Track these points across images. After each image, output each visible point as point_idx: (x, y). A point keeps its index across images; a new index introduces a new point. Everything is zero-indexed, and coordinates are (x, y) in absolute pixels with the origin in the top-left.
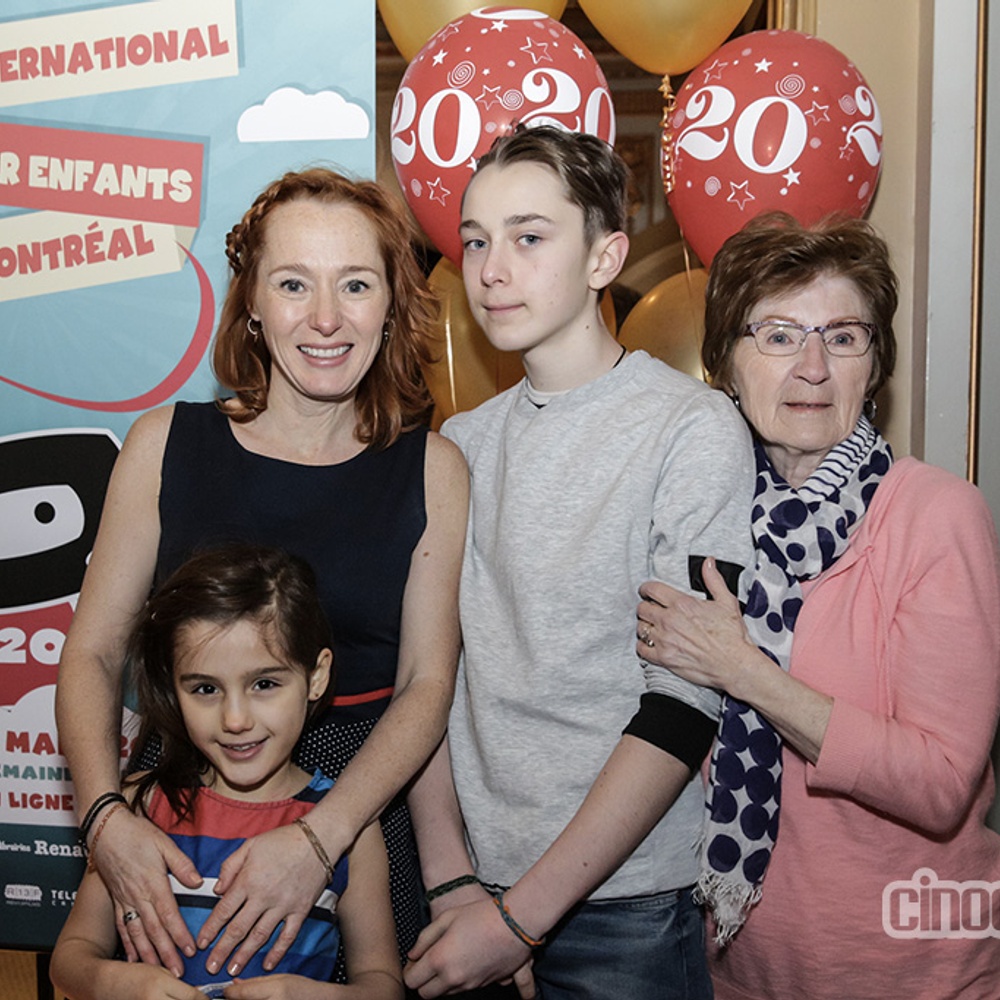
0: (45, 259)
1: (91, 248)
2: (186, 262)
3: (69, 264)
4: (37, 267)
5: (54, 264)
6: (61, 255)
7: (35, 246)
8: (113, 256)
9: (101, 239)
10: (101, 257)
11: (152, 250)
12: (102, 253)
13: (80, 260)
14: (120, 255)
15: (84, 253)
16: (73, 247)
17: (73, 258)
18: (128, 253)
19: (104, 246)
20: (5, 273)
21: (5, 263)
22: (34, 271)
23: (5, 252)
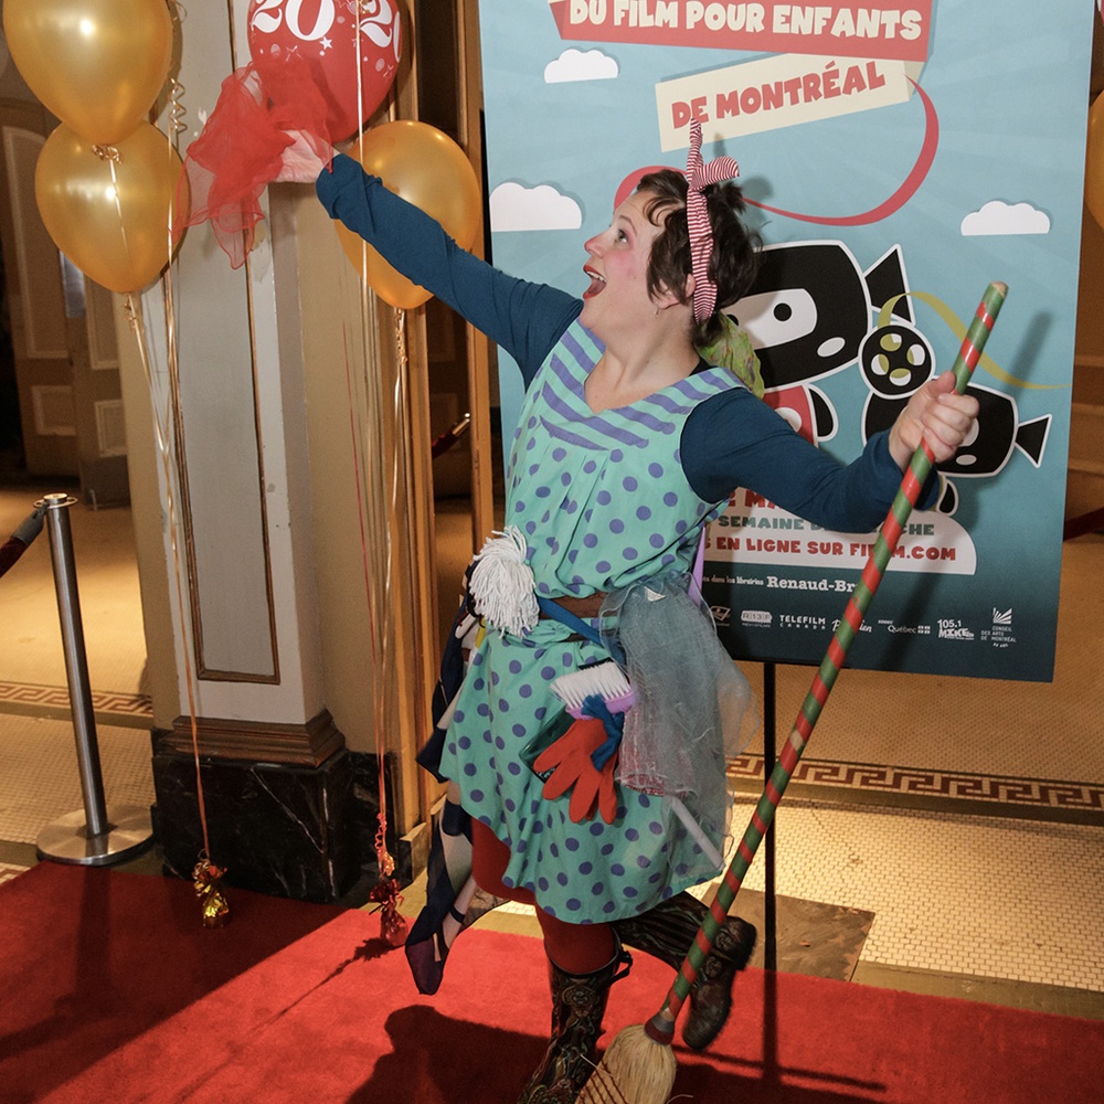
0: (787, 97)
1: (828, 85)
2: (914, 93)
3: (807, 100)
4: (779, 104)
5: (795, 101)
6: (801, 92)
7: (778, 85)
8: (847, 90)
9: (837, 77)
10: (837, 92)
11: (884, 84)
12: (839, 88)
13: (818, 96)
14: (854, 90)
15: (821, 89)
16: (812, 84)
17: (812, 94)
18: (861, 87)
19: (840, 83)
20: (750, 110)
21: (751, 101)
22: (776, 107)
23: (751, 92)
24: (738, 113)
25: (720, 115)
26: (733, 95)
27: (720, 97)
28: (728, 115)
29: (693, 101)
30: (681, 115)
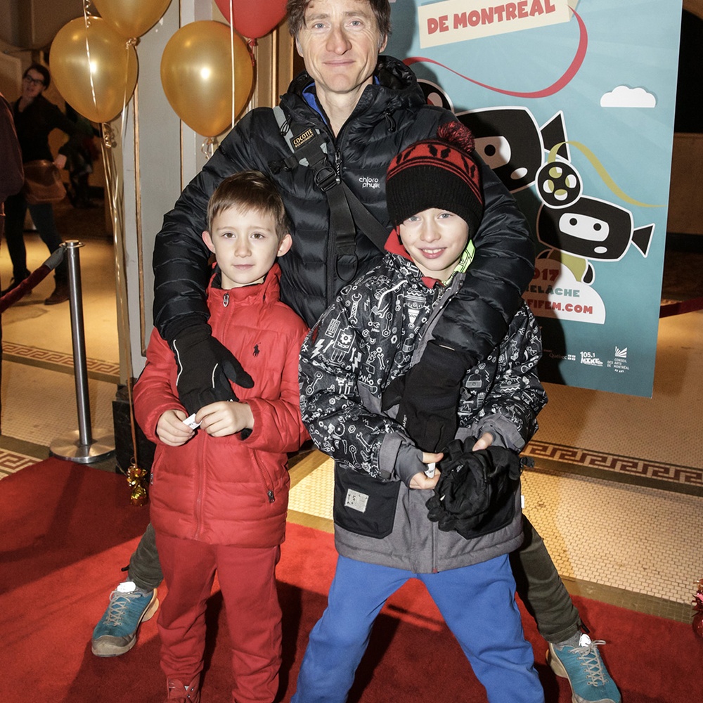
0: (496, 17)
1: (521, 10)
2: (573, 16)
3: (508, 19)
4: (491, 21)
5: (500, 19)
6: (504, 14)
7: (491, 9)
8: (532, 14)
9: (526, 5)
10: (526, 15)
11: (554, 10)
12: (527, 12)
13: (514, 17)
14: (537, 13)
15: (517, 12)
16: (511, 9)
17: (511, 15)
18: (541, 12)
19: (528, 9)
20: (474, 24)
21: (474, 19)
22: (489, 23)
23: (474, 13)
24: (466, 26)
25: (456, 27)
26: (464, 14)
27: (456, 16)
28: (460, 27)
29: (440, 18)
30: (433, 26)
